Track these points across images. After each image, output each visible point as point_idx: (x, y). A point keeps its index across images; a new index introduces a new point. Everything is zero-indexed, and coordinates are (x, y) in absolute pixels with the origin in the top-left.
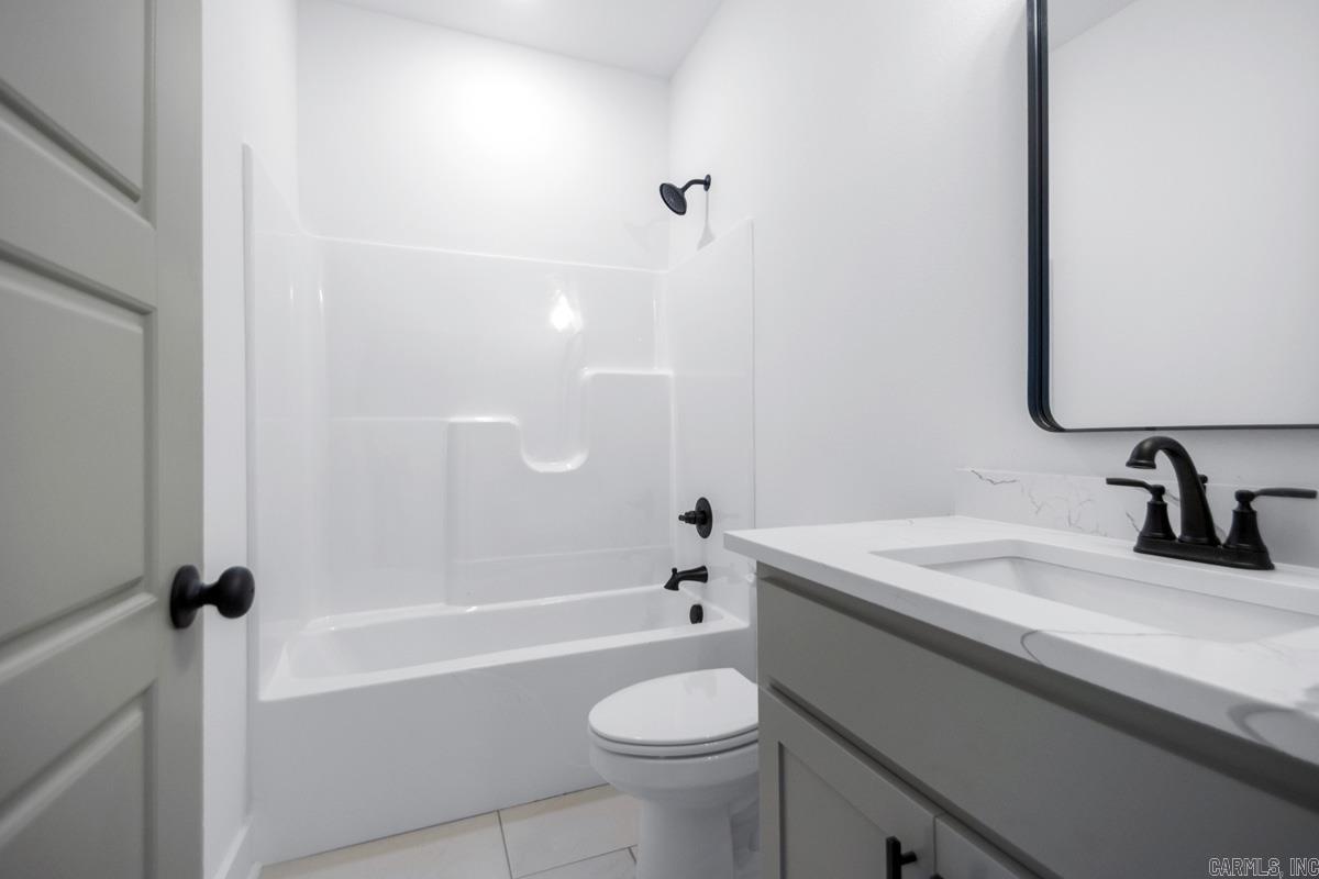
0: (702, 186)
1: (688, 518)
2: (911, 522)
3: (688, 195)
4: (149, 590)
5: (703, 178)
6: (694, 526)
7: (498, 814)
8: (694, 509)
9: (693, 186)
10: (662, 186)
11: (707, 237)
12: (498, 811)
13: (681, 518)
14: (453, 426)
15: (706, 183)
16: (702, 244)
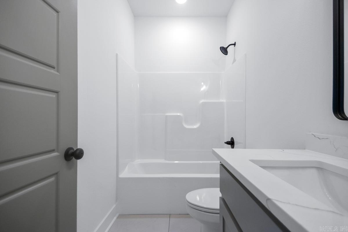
0: (233, 46)
1: (228, 143)
2: (283, 150)
3: (228, 49)
4: (58, 152)
5: (234, 43)
6: (230, 145)
7: (170, 215)
8: (230, 141)
9: (231, 46)
10: (221, 47)
11: (235, 60)
12: (170, 214)
13: (225, 143)
14: (167, 116)
15: (235, 44)
16: (233, 63)
